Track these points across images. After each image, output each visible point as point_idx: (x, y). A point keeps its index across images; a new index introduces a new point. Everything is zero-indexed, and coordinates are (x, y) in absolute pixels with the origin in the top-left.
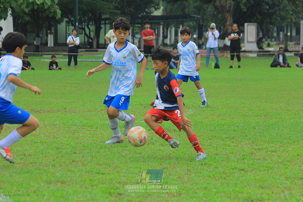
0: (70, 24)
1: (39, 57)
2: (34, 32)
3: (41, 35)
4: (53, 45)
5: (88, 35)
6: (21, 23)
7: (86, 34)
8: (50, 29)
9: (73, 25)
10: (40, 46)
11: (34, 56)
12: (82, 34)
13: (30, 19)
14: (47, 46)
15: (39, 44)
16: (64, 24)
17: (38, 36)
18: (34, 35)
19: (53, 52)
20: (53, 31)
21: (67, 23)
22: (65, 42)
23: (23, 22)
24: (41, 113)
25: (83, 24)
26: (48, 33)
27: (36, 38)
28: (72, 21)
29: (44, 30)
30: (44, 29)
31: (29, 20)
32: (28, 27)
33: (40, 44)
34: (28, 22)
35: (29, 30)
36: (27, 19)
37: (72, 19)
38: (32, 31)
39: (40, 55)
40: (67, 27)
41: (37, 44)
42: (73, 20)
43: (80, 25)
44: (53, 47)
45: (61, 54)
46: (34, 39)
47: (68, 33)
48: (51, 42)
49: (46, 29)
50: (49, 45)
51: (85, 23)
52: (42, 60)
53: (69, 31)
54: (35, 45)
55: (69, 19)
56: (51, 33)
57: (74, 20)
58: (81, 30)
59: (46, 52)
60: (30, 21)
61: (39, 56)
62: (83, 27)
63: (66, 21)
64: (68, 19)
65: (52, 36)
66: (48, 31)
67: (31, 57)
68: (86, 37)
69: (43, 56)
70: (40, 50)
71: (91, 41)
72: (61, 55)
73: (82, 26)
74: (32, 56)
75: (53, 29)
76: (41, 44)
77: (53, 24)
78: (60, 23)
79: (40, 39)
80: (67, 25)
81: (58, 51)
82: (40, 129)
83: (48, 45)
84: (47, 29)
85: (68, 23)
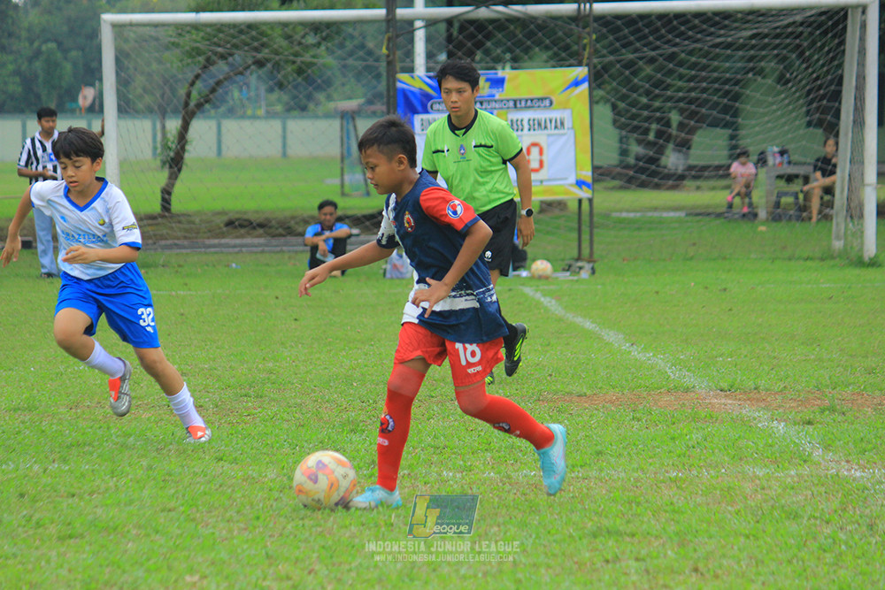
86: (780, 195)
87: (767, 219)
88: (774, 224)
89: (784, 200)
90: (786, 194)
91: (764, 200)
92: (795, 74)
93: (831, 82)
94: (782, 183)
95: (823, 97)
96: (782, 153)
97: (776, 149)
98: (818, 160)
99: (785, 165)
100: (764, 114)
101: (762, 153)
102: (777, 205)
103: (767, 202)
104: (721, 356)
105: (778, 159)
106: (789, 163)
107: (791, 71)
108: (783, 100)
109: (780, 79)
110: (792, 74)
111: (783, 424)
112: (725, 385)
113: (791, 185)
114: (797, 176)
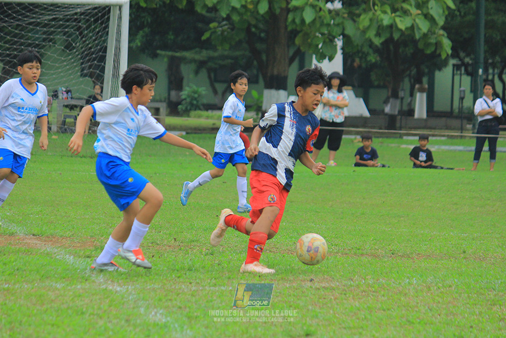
0: (463, 71)
1: (396, 140)
2: (384, 87)
3: (401, 94)
4: (425, 116)
5: (501, 95)
6: (360, 67)
8: (420, 82)
9: (468, 73)
10: (399, 117)
11: (387, 137)
13: (378, 59)
14: (411, 118)
15: (396, 113)
16: (448, 70)
17: (395, 95)
18: (384, 93)
19: (425, 130)
20: (426, 86)
21: (455, 68)
22: (449, 110)
23: (364, 65)
24: (412, 258)
25: (491, 71)
26: (416, 90)
27: (391, 100)
28: (466, 65)
29: (406, 84)
30: (407, 80)
31: (376, 62)
32: (373, 77)
33: (399, 112)
34: (373, 66)
35: (376, 83)
36: (373, 58)
37: (467, 60)
38: (382, 84)
39: (398, 135)
40: (457, 78)
41: (393, 113)
42: (468, 63)
44: (426, 120)
45: (443, 134)
46: (386, 102)
47: (461, 91)
48: (420, 110)
49: (411, 82)
50: (416, 116)
51: (494, 70)
52: (404, 146)
53: (460, 87)
54: (386, 114)
55: (461, 60)
56: (422, 90)
57: (470, 62)
59: (411, 128)
60: (379, 62)
61: (397, 138)
62: (491, 77)
63: (454, 65)
64: (458, 59)
65: (425, 95)
66: (417, 86)
67: (381, 140)
69: (405, 138)
70: (398, 125)
72: (443, 136)
73: (489, 76)
74: (381, 137)
75: (425, 80)
76: (401, 112)
77: (426, 70)
78: (440, 69)
79: (398, 102)
80: (455, 72)
81: (434, 128)
82: (416, 294)
83: (413, 115)
84: (412, 80)
85: (457, 70)
86: (66, 117)
87: (58, 132)
88: (62, 135)
89: (68, 120)
90: (70, 117)
91: (56, 120)
92: (78, 44)
93: (100, 50)
94: (68, 110)
95: (94, 59)
96: (68, 92)
97: (64, 89)
98: (90, 97)
99: (69, 99)
100: (58, 68)
101: (56, 91)
102: (64, 123)
103: (58, 121)
104: (32, 214)
105: (65, 95)
106: (72, 98)
107: (75, 42)
108: (71, 59)
109: (69, 46)
110: (76, 44)
111: (72, 257)
112: (35, 232)
113: (72, 111)
114: (76, 106)
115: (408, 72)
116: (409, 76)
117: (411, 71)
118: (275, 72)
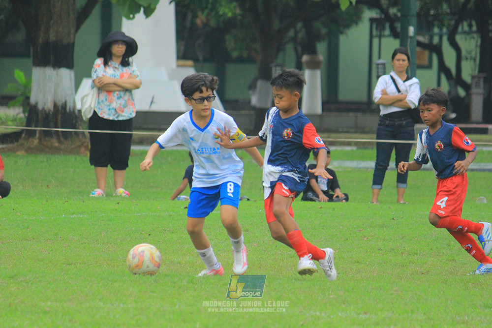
0: (387, 32)
2: (250, 60)
4: (319, 110)
5: (454, 71)
6: (206, 25)
7: (443, 68)
8: (312, 51)
9: (395, 34)
12: (429, 66)
13: (238, 10)
17: (265, 74)
18: (252, 70)
20: (321, 57)
22: (365, 99)
23: (213, 23)
25: (436, 30)
26: (304, 65)
27: (260, 83)
28: (392, 20)
29: (289, 54)
30: (290, 49)
31: (234, 17)
32: (230, 42)
34: (230, 24)
35: (235, 54)
36: (228, 10)
37: (394, 11)
38: (245, 55)
40: (376, 42)
41: (263, 105)
42: (396, 16)
43: (423, 35)
44: (319, 117)
45: (350, 141)
46: (252, 87)
47: (378, 65)
48: (312, 98)
49: (296, 50)
50: (305, 110)
51: (441, 30)
53: (379, 57)
54: (254, 108)
55: (382, 10)
56: (314, 65)
57: (399, 14)
58: (426, 54)
60: (239, 18)
62: (436, 40)
63: (372, 21)
64: (377, 10)
65: (318, 73)
66: (305, 58)
68: (443, 78)
71: (462, 93)
72: (349, 144)
73: (431, 37)
75: (322, 48)
77: (324, 31)
80: (374, 33)
84: (299, 49)
85: (377, 28)
115: (291, 33)
116: (294, 40)
117: (296, 32)
118: (52, 37)
